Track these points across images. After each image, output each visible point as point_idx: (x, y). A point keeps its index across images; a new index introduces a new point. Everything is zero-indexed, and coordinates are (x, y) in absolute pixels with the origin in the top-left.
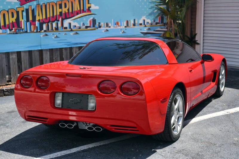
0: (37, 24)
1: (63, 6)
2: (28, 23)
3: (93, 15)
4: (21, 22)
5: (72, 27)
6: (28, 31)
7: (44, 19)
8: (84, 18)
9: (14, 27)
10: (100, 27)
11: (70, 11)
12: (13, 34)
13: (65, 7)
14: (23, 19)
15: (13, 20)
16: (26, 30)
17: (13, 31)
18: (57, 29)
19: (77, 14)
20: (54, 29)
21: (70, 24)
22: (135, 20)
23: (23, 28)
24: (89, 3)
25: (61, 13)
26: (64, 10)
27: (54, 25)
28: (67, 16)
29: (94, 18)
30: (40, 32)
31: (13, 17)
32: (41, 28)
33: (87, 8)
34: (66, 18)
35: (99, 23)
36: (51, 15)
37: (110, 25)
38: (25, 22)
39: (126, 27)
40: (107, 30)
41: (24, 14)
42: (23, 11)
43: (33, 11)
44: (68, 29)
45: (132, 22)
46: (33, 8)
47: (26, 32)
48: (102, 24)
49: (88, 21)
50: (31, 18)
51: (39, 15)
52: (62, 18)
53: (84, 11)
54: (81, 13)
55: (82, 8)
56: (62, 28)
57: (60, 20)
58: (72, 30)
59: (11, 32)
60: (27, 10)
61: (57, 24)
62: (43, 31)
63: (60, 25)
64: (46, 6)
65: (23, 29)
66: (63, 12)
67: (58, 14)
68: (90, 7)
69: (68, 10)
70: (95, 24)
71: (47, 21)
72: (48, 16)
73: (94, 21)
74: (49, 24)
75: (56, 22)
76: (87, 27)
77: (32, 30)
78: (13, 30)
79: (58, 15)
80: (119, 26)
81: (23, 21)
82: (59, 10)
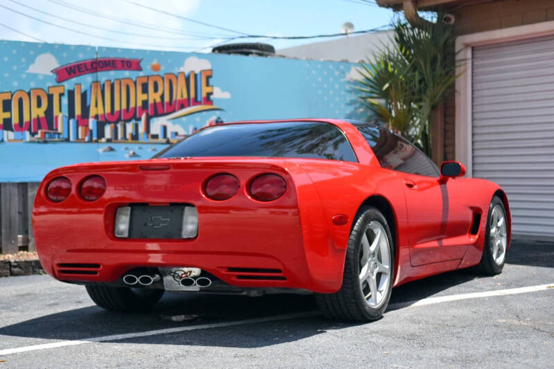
0: (92, 123)
1: (151, 88)
2: (72, 121)
3: (218, 112)
4: (57, 117)
5: (169, 135)
6: (72, 139)
7: (108, 114)
8: (197, 118)
9: (40, 127)
11: (167, 99)
12: (39, 142)
13: (156, 90)
14: (60, 110)
15: (40, 112)
16: (65, 136)
17: (39, 135)
18: (135, 137)
19: (182, 106)
20: (128, 136)
21: (165, 128)
23: (60, 130)
24: (208, 84)
25: (145, 103)
26: (153, 97)
27: (130, 128)
28: (158, 110)
29: (219, 118)
30: (96, 141)
31: (39, 105)
32: (101, 134)
33: (204, 95)
34: (157, 113)
36: (124, 106)
38: (66, 120)
41: (65, 101)
42: (61, 95)
43: (84, 96)
44: (161, 139)
46: (84, 88)
47: (67, 140)
49: (205, 123)
50: (78, 111)
51: (96, 106)
52: (147, 114)
53: (196, 102)
54: (189, 105)
55: (192, 95)
56: (145, 136)
57: (144, 117)
58: (168, 142)
59: (33, 139)
60: (71, 94)
61: (136, 127)
62: (103, 140)
63: (141, 129)
64: (112, 86)
65: (59, 134)
66: (151, 102)
67: (140, 104)
68: (211, 93)
69: (162, 97)
71: (115, 118)
72: (117, 108)
74: (119, 126)
75: (133, 121)
77: (80, 137)
78: (37, 133)
79: (139, 108)
81: (60, 116)
82: (142, 97)
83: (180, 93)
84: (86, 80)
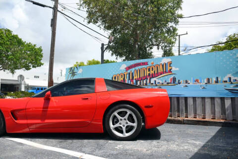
0: (134, 81)
1: (151, 69)
2: (129, 81)
3: (174, 75)
5: (157, 83)
7: (138, 78)
8: (166, 77)
10: (179, 83)
11: (156, 72)
13: (152, 70)
14: (127, 78)
15: (122, 79)
18: (146, 84)
19: (161, 74)
20: (144, 84)
21: (155, 81)
22: (217, 78)
24: (170, 66)
25: (149, 74)
26: (152, 72)
27: (145, 82)
28: (153, 76)
29: (174, 77)
31: (122, 77)
33: (169, 70)
35: (179, 80)
36: (143, 76)
37: (189, 82)
39: (206, 84)
40: (186, 86)
41: (128, 75)
43: (132, 74)
44: (154, 85)
45: (214, 79)
46: (132, 72)
48: (181, 81)
49: (169, 78)
50: (131, 78)
51: (136, 76)
53: (166, 72)
54: (163, 74)
55: (165, 70)
56: (149, 84)
57: (149, 78)
58: (156, 85)
60: (129, 73)
63: (148, 82)
64: (140, 70)
66: (151, 73)
67: (147, 75)
68: (171, 69)
69: (154, 72)
70: (175, 81)
71: (140, 79)
72: (141, 76)
73: (174, 79)
74: (142, 81)
75: (146, 80)
76: (168, 83)
80: (198, 83)
81: (127, 80)
82: (148, 73)
83: (160, 70)
84: (133, 70)
